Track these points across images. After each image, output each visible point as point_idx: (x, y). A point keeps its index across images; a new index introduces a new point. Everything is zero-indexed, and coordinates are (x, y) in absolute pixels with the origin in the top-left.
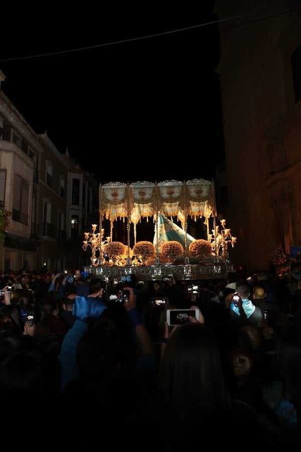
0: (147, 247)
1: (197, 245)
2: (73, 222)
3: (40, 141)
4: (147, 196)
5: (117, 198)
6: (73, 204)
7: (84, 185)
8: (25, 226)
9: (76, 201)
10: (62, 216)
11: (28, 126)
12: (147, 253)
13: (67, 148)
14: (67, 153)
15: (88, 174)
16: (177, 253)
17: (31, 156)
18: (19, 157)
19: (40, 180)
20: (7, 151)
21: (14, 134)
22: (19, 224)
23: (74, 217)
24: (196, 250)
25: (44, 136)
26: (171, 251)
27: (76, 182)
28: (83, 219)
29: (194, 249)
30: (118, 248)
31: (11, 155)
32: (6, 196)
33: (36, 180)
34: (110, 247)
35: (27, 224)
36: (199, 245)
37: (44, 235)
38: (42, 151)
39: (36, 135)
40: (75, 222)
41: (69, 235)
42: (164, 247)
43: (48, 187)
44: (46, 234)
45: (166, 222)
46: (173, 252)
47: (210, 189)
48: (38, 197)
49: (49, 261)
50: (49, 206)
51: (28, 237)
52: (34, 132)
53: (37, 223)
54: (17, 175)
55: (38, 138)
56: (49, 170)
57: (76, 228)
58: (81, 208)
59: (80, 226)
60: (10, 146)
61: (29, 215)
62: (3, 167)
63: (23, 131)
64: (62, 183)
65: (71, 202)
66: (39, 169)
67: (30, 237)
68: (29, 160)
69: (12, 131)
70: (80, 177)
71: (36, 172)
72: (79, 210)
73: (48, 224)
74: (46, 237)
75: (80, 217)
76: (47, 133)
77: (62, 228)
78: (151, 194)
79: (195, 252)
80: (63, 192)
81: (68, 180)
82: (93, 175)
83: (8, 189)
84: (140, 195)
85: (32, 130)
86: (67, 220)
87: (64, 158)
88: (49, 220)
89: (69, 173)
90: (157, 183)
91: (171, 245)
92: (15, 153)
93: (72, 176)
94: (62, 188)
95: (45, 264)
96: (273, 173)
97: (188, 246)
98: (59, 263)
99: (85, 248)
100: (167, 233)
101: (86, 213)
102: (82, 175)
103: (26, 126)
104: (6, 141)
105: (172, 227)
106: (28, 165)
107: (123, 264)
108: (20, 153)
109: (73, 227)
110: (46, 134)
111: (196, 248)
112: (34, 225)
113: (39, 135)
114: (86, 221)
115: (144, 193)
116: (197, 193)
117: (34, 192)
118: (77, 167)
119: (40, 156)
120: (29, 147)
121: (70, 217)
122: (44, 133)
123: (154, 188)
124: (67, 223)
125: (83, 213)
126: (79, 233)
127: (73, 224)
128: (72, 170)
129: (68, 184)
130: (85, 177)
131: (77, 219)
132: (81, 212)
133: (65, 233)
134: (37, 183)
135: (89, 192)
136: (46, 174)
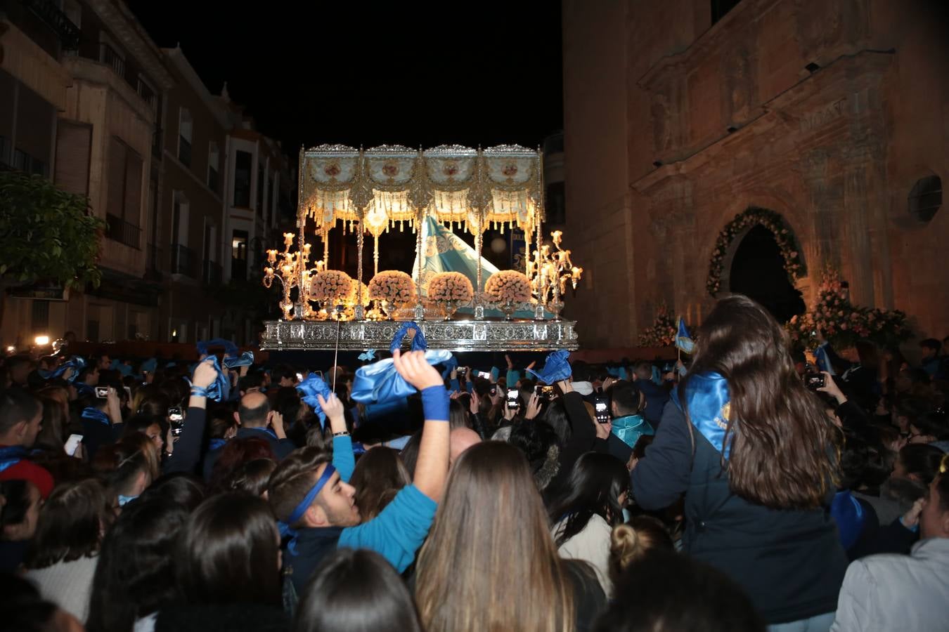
2: (236, 244)
3: (166, 63)
6: (236, 205)
7: (261, 168)
8: (134, 250)
9: (242, 200)
10: (213, 231)
11: (139, 27)
13: (226, 83)
14: (225, 93)
15: (269, 142)
17: (146, 95)
18: (120, 97)
19: (165, 152)
20: (92, 83)
21: (107, 46)
22: (121, 245)
23: (237, 234)
25: (175, 53)
27: (244, 160)
31: (101, 93)
33: (156, 151)
35: (137, 247)
37: (174, 272)
38: (169, 87)
39: (156, 49)
40: (240, 244)
41: (228, 273)
43: (183, 166)
44: (178, 269)
48: (160, 189)
49: (183, 328)
50: (184, 209)
51: (141, 275)
52: (151, 43)
53: (157, 245)
54: (115, 139)
55: (161, 57)
56: (185, 129)
57: (243, 257)
58: (253, 215)
59: (251, 255)
60: (100, 71)
61: (141, 227)
62: (82, 119)
63: (127, 39)
64: (213, 160)
65: (233, 204)
66: (163, 126)
67: (145, 276)
68: (141, 106)
69: (103, 37)
70: (253, 148)
71: (157, 131)
72: (250, 220)
73: (181, 246)
74: (176, 277)
75: (252, 236)
76: (180, 46)
77: (212, 257)
80: (216, 180)
81: (227, 153)
82: (279, 143)
83: (97, 169)
85: (148, 38)
86: (223, 240)
87: (220, 105)
88: (183, 240)
89: (228, 138)
92: (112, 89)
93: (236, 145)
94: (212, 169)
95: (174, 334)
96: (658, 164)
98: (205, 331)
101: (265, 226)
102: (257, 144)
103: (135, 29)
106: (139, 117)
108: (124, 88)
109: (235, 255)
110: (178, 49)
112: (152, 247)
113: (163, 49)
117: (154, 178)
118: (247, 126)
119: (165, 98)
120: (140, 75)
121: (231, 233)
122: (174, 46)
124: (223, 246)
125: (259, 227)
126: (249, 270)
127: (236, 248)
128: (236, 132)
129: (227, 161)
130: (265, 150)
131: (243, 240)
132: (253, 223)
133: (218, 269)
134: (160, 160)
135: (271, 182)
136: (179, 138)
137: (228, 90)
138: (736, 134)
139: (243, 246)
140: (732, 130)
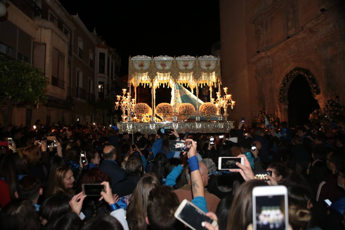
0: (167, 108)
1: (206, 106)
2: (100, 87)
3: (73, 21)
4: (167, 68)
5: (143, 68)
6: (100, 73)
7: (108, 59)
8: (62, 90)
9: (102, 71)
10: (92, 82)
11: (63, 8)
12: (168, 112)
13: (95, 28)
14: (95, 32)
15: (111, 49)
16: (191, 112)
17: (66, 33)
18: (56, 33)
19: (73, 53)
20: (46, 28)
21: (51, 14)
22: (58, 88)
23: (100, 83)
24: (205, 110)
25: (76, 17)
26: (187, 111)
27: (102, 56)
28: (108, 85)
29: (204, 110)
30: (144, 108)
31: (49, 32)
32: (46, 66)
33: (70, 53)
34: (138, 107)
35: (64, 89)
36: (208, 106)
37: (77, 97)
38: (74, 29)
39: (69, 16)
40: (101, 87)
41: (97, 97)
42: (180, 107)
43: (80, 59)
44: (79, 96)
45: (180, 88)
46: (188, 112)
47: (217, 63)
48: (72, 67)
49: (81, 118)
50: (81, 74)
51: (65, 99)
52: (68, 14)
53: (71, 87)
54: (55, 49)
55: (71, 18)
56: (81, 45)
57: (102, 92)
58: (106, 76)
59: (106, 91)
60: (49, 24)
61: (65, 81)
62: (42, 41)
63: (58, 12)
64: (91, 56)
65: (98, 72)
66: (72, 44)
67: (66, 99)
68: (64, 37)
69: (49, 11)
70: (105, 51)
71: (70, 46)
72: (105, 78)
73: (80, 88)
74: (78, 99)
75: (106, 84)
76: (78, 14)
77: (91, 92)
78: (170, 66)
79: (205, 112)
80: (92, 64)
81: (96, 53)
82: (115, 50)
83: (48, 59)
84: (162, 66)
85: (66, 12)
86: (95, 86)
87: (93, 36)
88: (81, 85)
89: (96, 48)
90: (176, 57)
91: (186, 107)
92: (52, 30)
93: (99, 50)
94: (91, 60)
95: (78, 120)
96: (258, 52)
97: (199, 107)
99: (117, 108)
100: (181, 97)
101: (110, 80)
102: (107, 50)
103: (61, 8)
104: (45, 20)
105: (185, 92)
106: (63, 40)
107: (147, 120)
108: (57, 30)
109: (100, 91)
110: (77, 15)
111: (206, 109)
112: (69, 88)
113: (72, 16)
114: (110, 86)
115: (165, 65)
116: (207, 66)
117: (69, 63)
118: (103, 43)
119: (73, 34)
120: (64, 25)
121: (98, 83)
122: (76, 14)
123: (173, 61)
124: (95, 88)
125: (108, 80)
126: (105, 96)
127: (100, 88)
128: (99, 46)
129: (96, 56)
130: (109, 52)
131: (102, 85)
132: (106, 79)
133: (94, 96)
134: (71, 56)
135: (112, 64)
136: (78, 48)
137: (96, 30)
138: (290, 39)
139: (102, 87)
140: (288, 38)
